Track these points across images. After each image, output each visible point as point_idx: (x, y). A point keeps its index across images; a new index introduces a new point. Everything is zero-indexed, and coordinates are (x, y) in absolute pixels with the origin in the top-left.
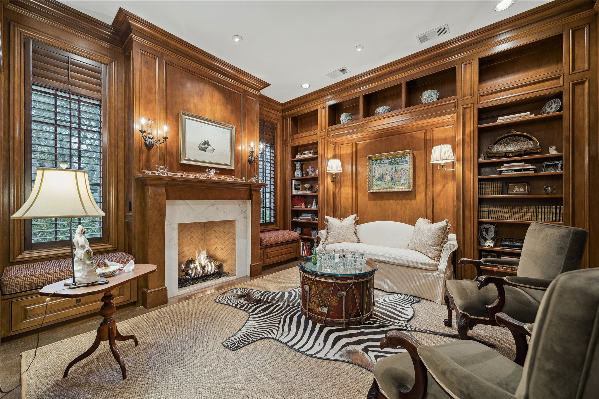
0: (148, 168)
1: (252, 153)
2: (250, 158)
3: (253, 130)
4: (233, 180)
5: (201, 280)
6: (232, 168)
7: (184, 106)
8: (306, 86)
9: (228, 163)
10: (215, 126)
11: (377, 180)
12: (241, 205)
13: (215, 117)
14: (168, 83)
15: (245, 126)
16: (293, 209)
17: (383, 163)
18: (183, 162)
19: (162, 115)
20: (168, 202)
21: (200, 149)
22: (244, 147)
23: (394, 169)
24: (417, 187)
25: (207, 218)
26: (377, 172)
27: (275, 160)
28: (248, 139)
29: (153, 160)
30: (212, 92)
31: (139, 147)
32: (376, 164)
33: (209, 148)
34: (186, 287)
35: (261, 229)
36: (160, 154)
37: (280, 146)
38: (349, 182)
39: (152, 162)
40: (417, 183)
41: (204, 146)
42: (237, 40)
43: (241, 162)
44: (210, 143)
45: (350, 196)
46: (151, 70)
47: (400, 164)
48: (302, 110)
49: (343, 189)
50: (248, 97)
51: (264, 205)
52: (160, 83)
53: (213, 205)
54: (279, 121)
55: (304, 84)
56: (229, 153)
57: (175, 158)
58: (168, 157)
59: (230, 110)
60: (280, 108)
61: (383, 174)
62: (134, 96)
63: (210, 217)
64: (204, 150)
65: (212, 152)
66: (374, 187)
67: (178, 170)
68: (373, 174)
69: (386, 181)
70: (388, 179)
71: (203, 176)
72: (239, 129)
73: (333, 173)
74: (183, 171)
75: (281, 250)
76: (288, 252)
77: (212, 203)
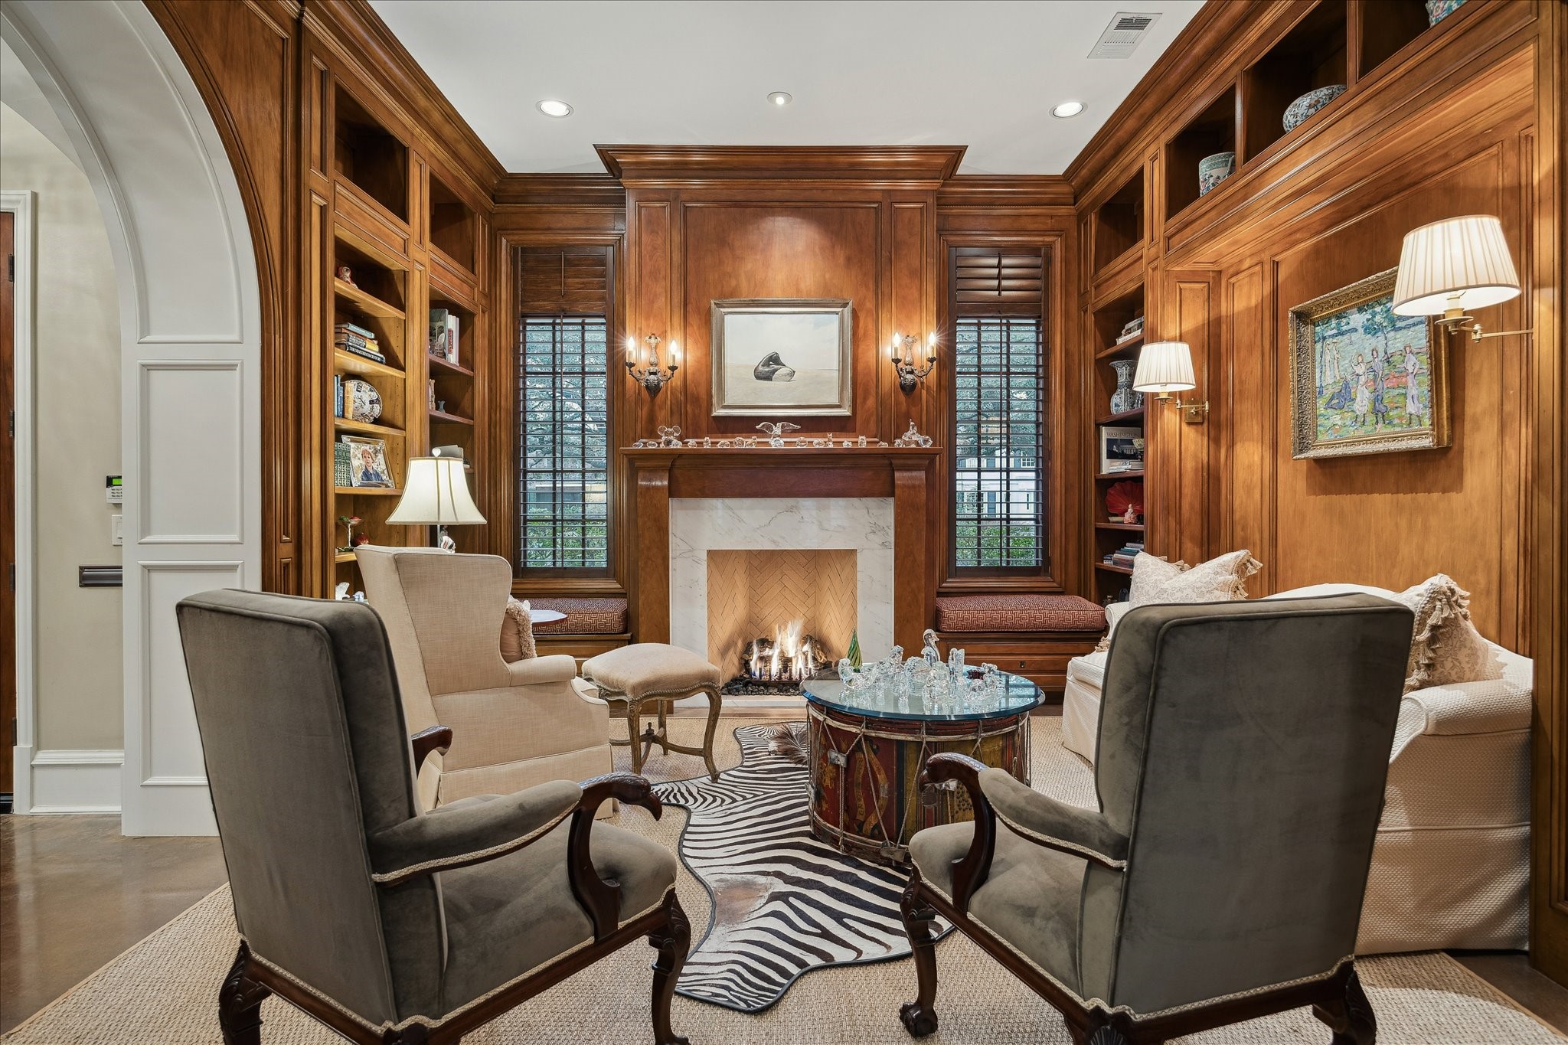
0: (653, 434)
1: (897, 364)
3: (916, 295)
4: (831, 446)
5: (776, 690)
6: (845, 412)
7: (722, 287)
8: (1068, 108)
9: (835, 401)
10: (794, 313)
11: (1328, 406)
12: (875, 512)
13: (798, 291)
14: (690, 248)
15: (886, 290)
16: (1103, 525)
17: (1347, 331)
18: (719, 412)
19: (677, 320)
20: (673, 503)
21: (758, 377)
22: (885, 351)
23: (1382, 354)
24: (1468, 426)
25: (774, 542)
26: (1328, 373)
27: (1046, 366)
29: (662, 415)
31: (634, 396)
32: (1324, 338)
33: (782, 371)
34: (736, 695)
36: (673, 402)
37: (1067, 315)
38: (1254, 423)
39: (659, 421)
40: (1469, 410)
41: (767, 369)
42: (780, 101)
43: (877, 393)
44: (782, 360)
45: (1257, 477)
46: (657, 233)
47: (1400, 329)
48: (1115, 180)
49: (1238, 448)
50: (897, 206)
51: (1004, 511)
52: (673, 255)
53: (790, 510)
54: (1060, 236)
55: (1058, 105)
57: (704, 406)
58: (688, 406)
59: (841, 260)
60: (1065, 189)
61: (1349, 377)
62: (627, 296)
63: (783, 538)
64: (768, 377)
65: (788, 378)
66: (1322, 438)
67: (710, 432)
68: (1318, 385)
69: (1356, 406)
70: (1362, 401)
71: (750, 441)
72: (869, 305)
73: (1157, 394)
74: (723, 433)
75: (1023, 658)
76: (1052, 668)
77: (789, 505)
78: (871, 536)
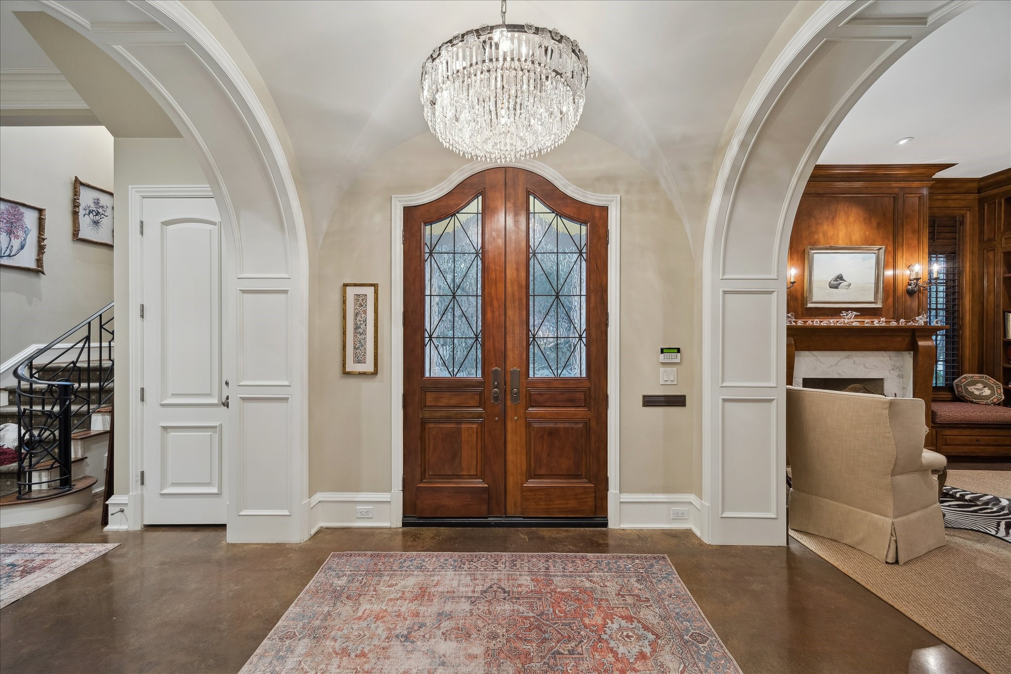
1: (917, 280)
2: (910, 287)
3: (916, 243)
4: (884, 324)
6: (879, 305)
7: (810, 239)
9: (872, 299)
10: (849, 253)
12: (895, 359)
13: (851, 241)
15: (900, 240)
16: (1007, 366)
18: (810, 305)
21: (831, 287)
22: (898, 272)
25: (839, 374)
28: (906, 259)
30: (847, 209)
33: (844, 284)
35: (933, 396)
41: (836, 283)
43: (895, 295)
44: (844, 278)
50: (907, 195)
53: (848, 357)
54: (970, 210)
56: (873, 285)
57: (800, 301)
58: (792, 302)
59: (875, 224)
60: (974, 186)
63: (844, 372)
64: (836, 287)
65: (847, 287)
72: (890, 249)
74: (809, 316)
75: (978, 438)
76: (994, 443)
77: (847, 354)
78: (892, 371)
